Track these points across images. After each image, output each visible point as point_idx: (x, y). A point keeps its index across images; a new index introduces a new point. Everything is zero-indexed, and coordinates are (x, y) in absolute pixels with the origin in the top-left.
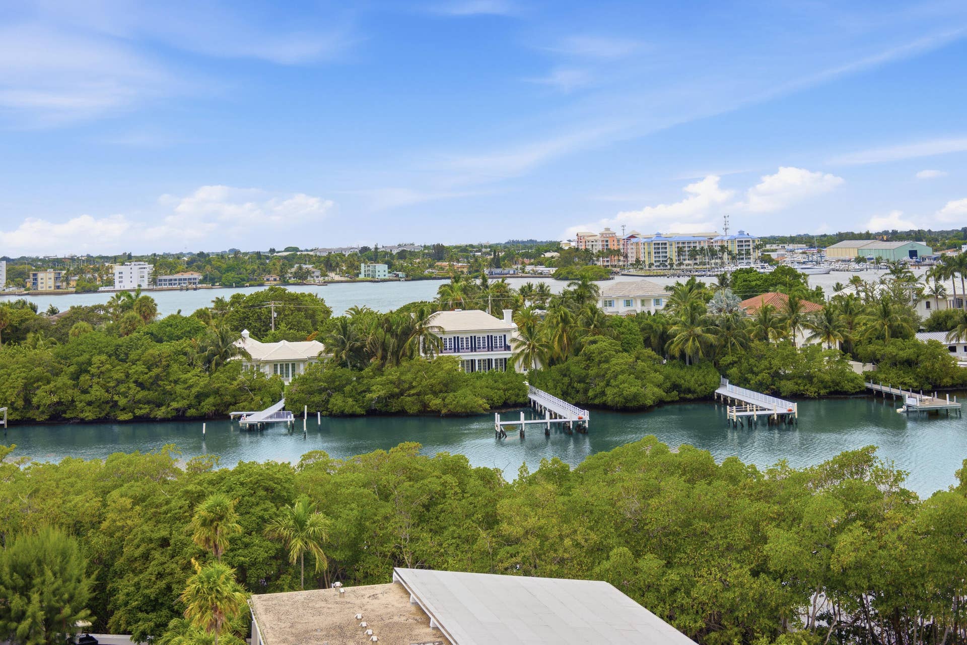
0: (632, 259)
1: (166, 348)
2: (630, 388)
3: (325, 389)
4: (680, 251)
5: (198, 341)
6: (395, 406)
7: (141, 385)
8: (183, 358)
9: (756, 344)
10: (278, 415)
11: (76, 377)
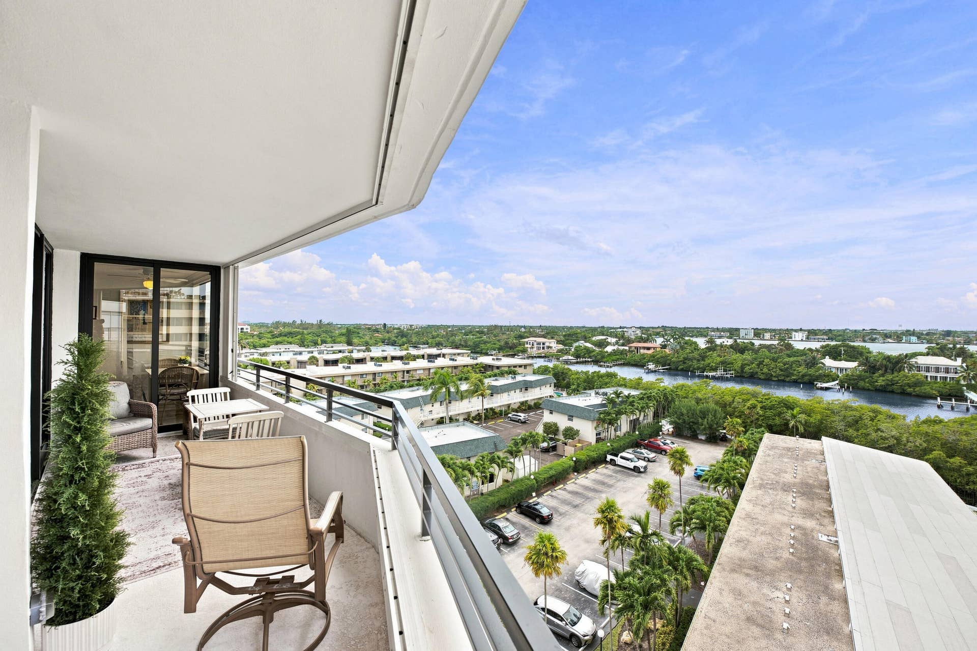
1: (792, 359)
3: (856, 379)
5: (804, 357)
6: (890, 389)
7: (781, 370)
8: (798, 363)
10: (835, 385)
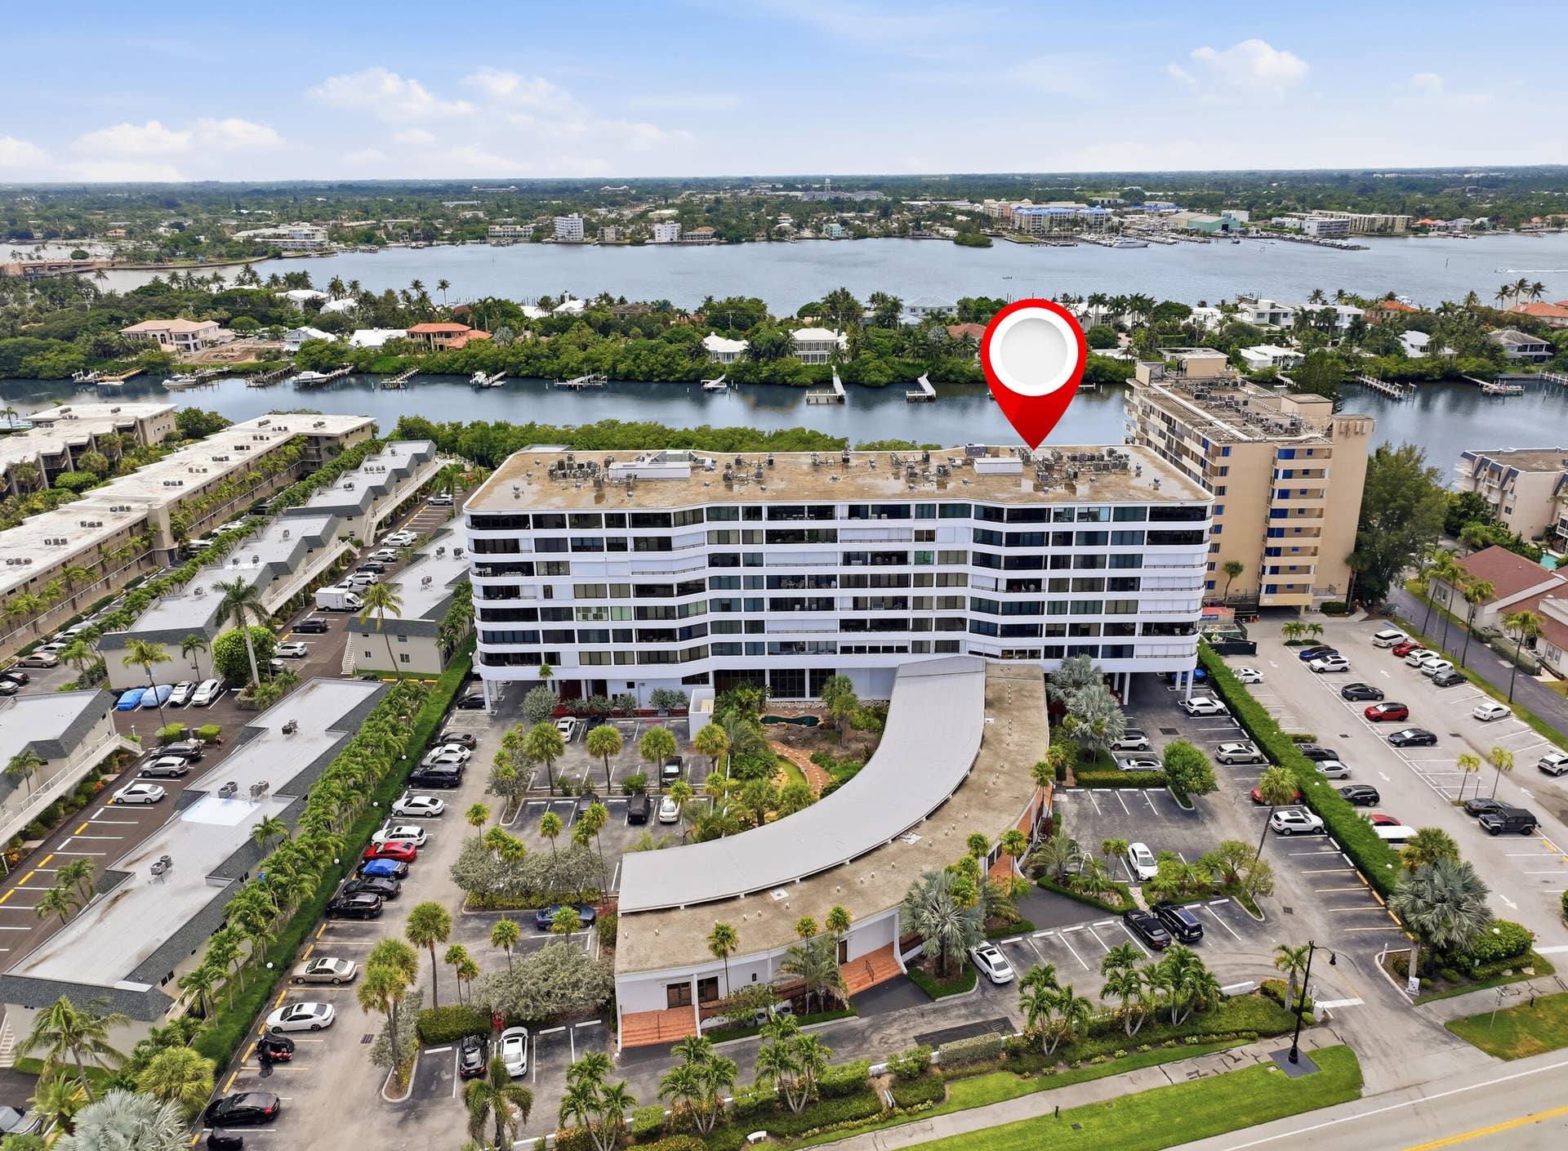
0: (1016, 226)
2: (875, 377)
3: (743, 371)
4: (1052, 221)
6: (772, 380)
7: (663, 366)
11: (634, 360)
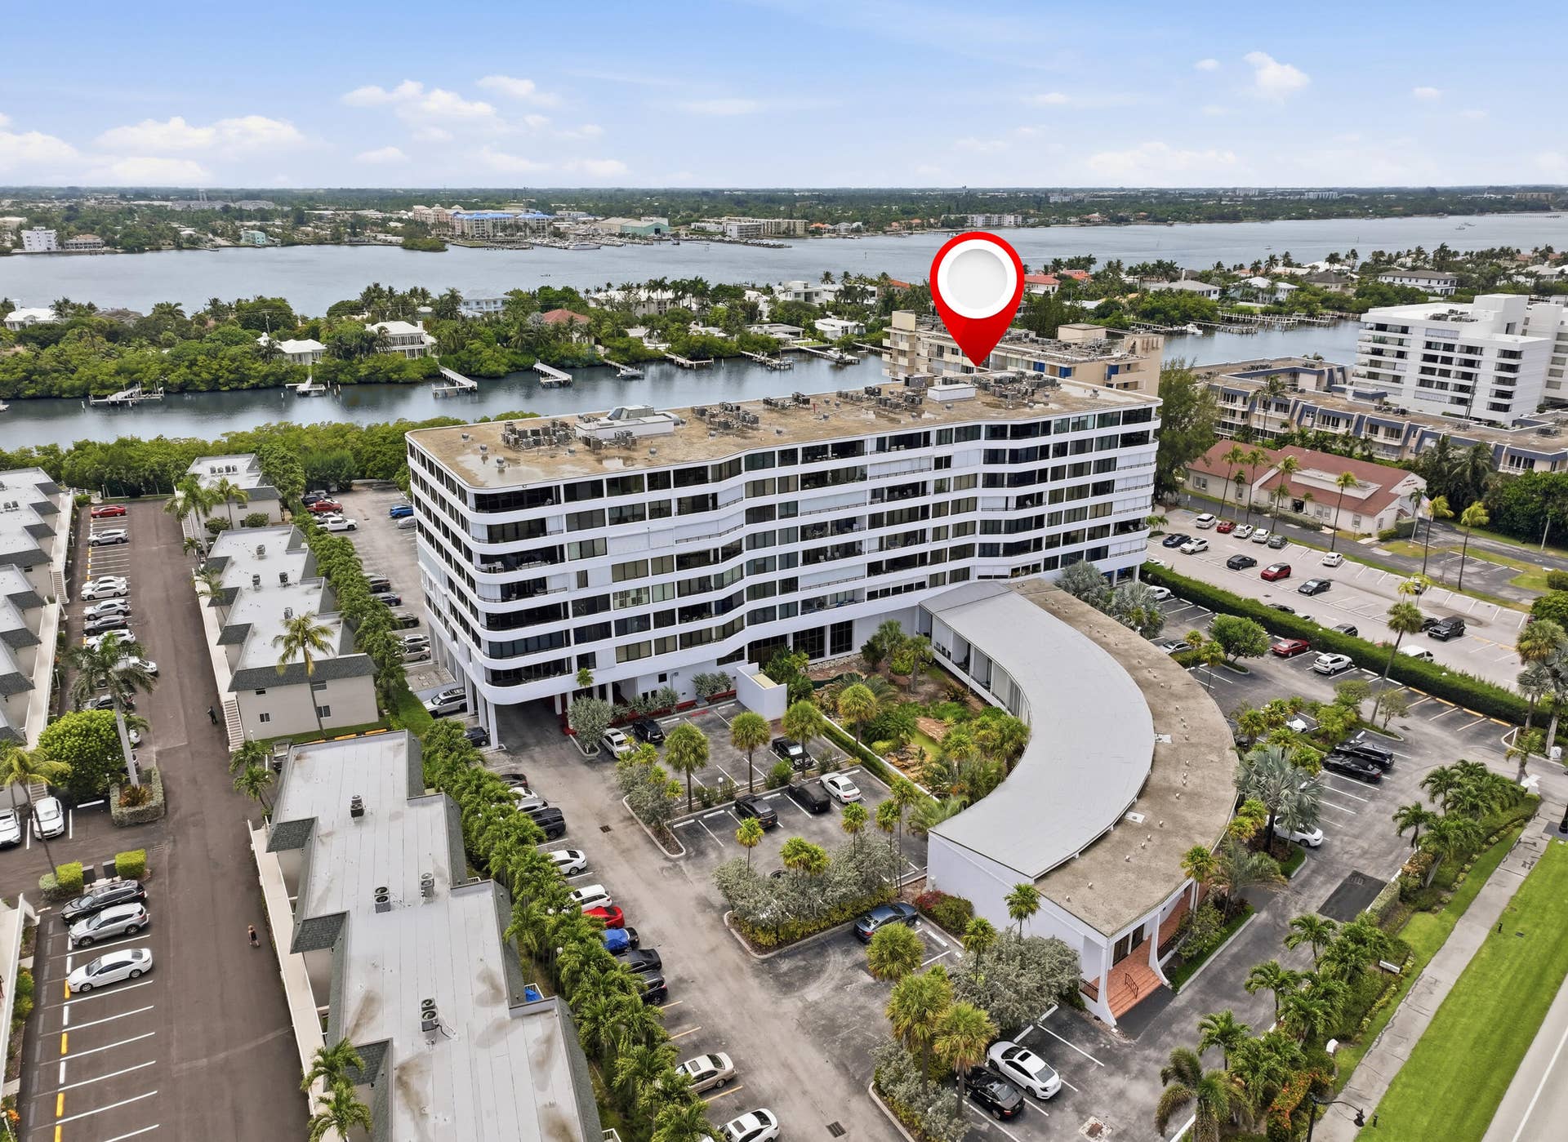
0: (458, 232)
2: (493, 366)
3: (332, 370)
4: (495, 226)
9: (552, 342)
10: (313, 385)
11: (189, 368)
